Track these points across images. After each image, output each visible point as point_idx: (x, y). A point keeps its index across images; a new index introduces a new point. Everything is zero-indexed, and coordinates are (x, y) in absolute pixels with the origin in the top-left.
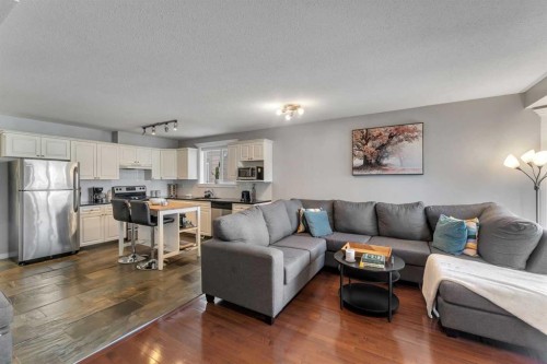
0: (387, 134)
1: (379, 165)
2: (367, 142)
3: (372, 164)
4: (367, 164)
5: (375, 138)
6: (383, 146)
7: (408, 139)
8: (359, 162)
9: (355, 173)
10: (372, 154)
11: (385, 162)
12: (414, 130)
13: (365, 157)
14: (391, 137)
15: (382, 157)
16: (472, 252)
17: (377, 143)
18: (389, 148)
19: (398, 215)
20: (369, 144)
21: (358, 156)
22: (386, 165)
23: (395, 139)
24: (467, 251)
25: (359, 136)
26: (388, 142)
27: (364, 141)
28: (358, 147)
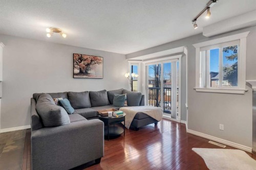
0: (90, 59)
1: (86, 73)
2: (81, 61)
3: (83, 72)
4: (81, 72)
5: (85, 60)
6: (88, 65)
7: (98, 63)
8: (77, 71)
9: (75, 76)
10: (83, 68)
11: (89, 72)
12: (100, 60)
13: (80, 69)
14: (92, 61)
15: (88, 70)
16: (126, 105)
17: (86, 62)
18: (91, 66)
19: (100, 96)
20: (82, 63)
21: (77, 68)
22: (89, 74)
23: (93, 62)
24: (125, 105)
25: (77, 57)
26: (91, 63)
27: (79, 60)
28: (77, 63)
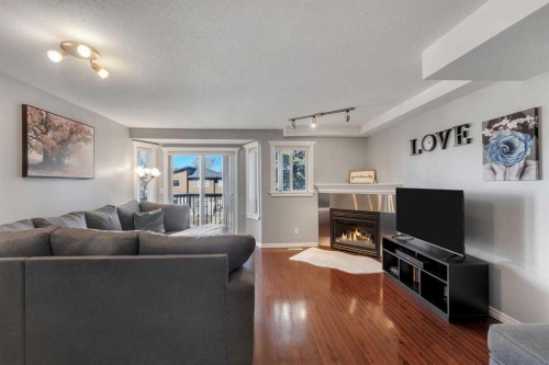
0: (68, 129)
1: (60, 165)
2: (47, 130)
4: (47, 162)
5: (57, 129)
6: (63, 142)
7: (86, 141)
8: (36, 157)
10: (53, 148)
11: (66, 161)
12: (88, 133)
13: (45, 151)
14: (72, 133)
15: (64, 156)
17: (59, 134)
18: (70, 146)
20: (50, 135)
21: (35, 148)
22: (68, 166)
23: (75, 137)
25: (37, 118)
26: (69, 138)
27: (43, 127)
28: (35, 133)
